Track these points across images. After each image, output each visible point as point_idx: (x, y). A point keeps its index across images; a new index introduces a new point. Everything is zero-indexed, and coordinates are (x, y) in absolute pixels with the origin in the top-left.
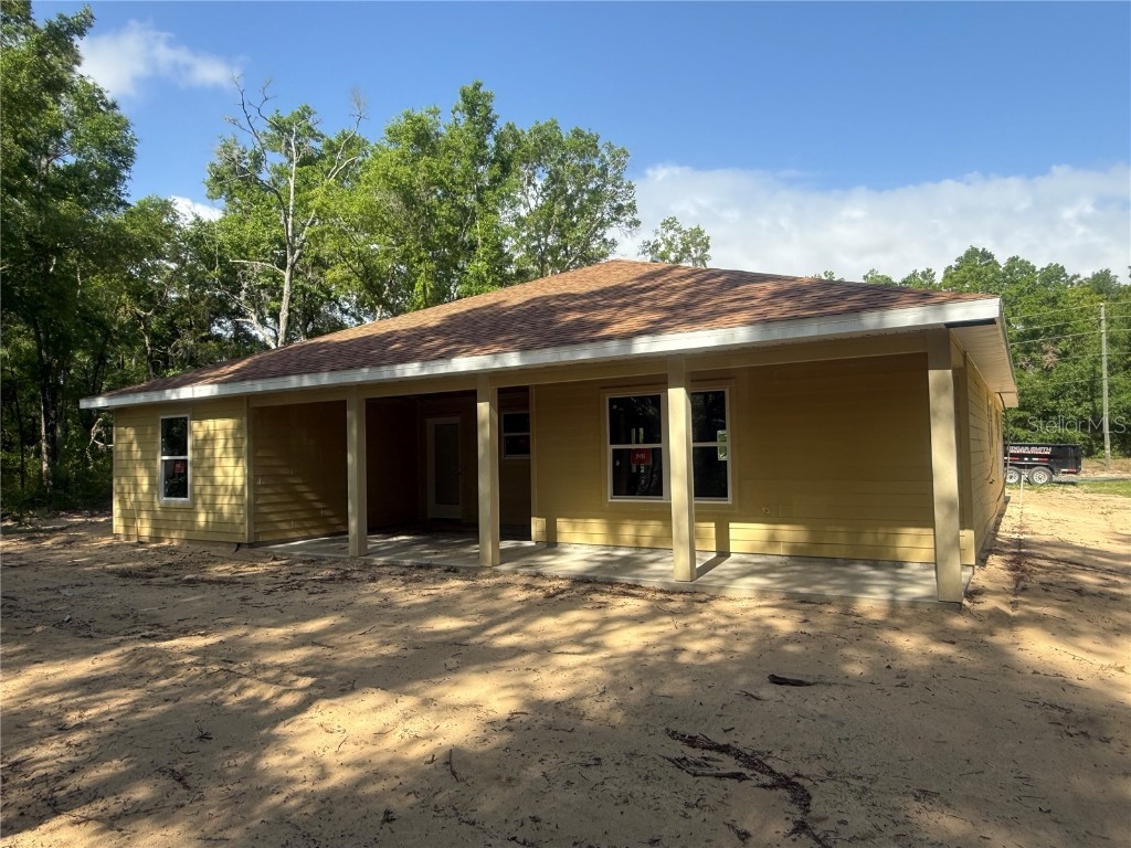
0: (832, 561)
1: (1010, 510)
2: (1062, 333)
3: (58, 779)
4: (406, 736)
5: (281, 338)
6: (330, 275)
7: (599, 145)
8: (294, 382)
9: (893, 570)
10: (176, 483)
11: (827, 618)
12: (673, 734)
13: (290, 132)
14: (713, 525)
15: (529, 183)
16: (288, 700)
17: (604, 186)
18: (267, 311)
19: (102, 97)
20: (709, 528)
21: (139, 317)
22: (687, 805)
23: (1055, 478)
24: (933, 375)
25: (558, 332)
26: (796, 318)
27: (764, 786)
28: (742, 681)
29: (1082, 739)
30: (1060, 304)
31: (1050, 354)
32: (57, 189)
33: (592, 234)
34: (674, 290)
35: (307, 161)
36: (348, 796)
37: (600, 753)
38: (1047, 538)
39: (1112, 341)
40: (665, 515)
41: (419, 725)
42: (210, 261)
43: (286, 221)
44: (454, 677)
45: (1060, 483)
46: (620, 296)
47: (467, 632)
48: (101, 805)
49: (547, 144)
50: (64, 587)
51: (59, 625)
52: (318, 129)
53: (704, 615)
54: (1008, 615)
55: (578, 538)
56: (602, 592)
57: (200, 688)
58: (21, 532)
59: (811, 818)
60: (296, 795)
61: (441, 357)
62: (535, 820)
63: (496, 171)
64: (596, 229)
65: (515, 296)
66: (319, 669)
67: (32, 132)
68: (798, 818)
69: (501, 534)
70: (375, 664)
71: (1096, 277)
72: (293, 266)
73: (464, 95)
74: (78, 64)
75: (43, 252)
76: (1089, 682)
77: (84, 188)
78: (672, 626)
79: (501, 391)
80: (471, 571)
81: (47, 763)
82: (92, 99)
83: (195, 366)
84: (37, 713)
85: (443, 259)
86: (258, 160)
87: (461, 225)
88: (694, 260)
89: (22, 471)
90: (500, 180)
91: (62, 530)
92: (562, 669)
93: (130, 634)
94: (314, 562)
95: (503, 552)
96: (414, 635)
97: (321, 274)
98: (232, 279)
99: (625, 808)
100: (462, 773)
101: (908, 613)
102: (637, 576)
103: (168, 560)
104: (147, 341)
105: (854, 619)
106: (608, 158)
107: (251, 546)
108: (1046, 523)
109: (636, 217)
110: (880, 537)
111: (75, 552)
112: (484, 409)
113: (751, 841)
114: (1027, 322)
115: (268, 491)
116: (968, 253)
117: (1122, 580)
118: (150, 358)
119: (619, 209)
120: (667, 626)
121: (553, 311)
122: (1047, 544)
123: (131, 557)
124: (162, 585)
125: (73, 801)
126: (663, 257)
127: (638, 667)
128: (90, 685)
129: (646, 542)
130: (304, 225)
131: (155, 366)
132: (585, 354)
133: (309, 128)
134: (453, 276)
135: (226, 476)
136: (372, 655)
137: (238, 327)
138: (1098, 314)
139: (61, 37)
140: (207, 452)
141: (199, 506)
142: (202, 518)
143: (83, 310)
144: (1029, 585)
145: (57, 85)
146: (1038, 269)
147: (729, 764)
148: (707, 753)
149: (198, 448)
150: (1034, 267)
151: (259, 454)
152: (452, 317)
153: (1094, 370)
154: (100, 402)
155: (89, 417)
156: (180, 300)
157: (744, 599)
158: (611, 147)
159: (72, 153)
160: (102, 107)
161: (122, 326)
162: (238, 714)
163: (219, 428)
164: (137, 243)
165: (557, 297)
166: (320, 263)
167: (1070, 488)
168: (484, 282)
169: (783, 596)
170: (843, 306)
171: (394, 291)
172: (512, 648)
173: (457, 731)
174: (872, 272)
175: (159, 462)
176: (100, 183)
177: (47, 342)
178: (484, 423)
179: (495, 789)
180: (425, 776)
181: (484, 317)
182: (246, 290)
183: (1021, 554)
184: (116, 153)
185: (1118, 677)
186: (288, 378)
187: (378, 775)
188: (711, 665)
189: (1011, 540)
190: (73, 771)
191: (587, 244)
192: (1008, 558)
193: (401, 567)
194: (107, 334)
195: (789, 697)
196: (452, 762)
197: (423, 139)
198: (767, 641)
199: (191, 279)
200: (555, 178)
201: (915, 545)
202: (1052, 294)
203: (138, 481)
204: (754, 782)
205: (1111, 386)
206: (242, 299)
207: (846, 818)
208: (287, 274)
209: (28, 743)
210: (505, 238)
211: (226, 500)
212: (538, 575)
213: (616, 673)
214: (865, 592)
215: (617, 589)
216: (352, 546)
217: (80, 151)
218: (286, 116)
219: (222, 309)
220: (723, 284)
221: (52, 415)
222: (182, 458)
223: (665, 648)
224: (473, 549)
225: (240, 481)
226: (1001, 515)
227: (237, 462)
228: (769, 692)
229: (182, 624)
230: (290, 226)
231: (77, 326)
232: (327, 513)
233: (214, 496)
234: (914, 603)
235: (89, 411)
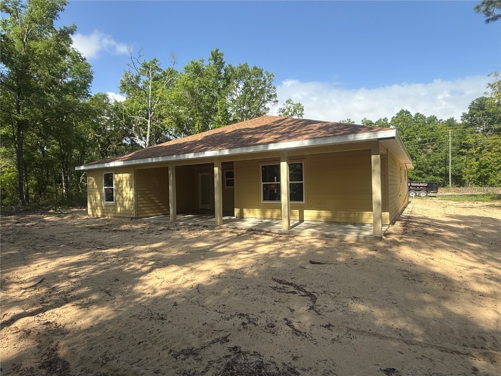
0: (340, 223)
1: (409, 206)
2: (435, 141)
3: (68, 292)
4: (184, 279)
5: (147, 144)
6: (164, 121)
7: (263, 72)
8: (150, 160)
9: (360, 226)
10: (109, 197)
11: (334, 243)
12: (274, 280)
13: (149, 68)
14: (298, 211)
15: (237, 87)
16: (145, 269)
17: (265, 88)
18: (142, 135)
19: (80, 56)
20: (297, 212)
21: (96, 137)
22: (275, 301)
23: (428, 195)
24: (373, 157)
25: (243, 142)
26: (326, 137)
27: (302, 296)
28: (300, 263)
29: (413, 281)
30: (434, 130)
31: (430, 149)
32: (65, 91)
33: (260, 105)
34: (285, 127)
35: (156, 79)
36: (163, 298)
37: (249, 285)
38: (419, 216)
39: (454, 144)
40: (279, 207)
41: (188, 277)
42: (121, 116)
43: (148, 101)
44: (203, 262)
45: (430, 196)
46: (266, 129)
47: (208, 247)
48: (82, 300)
49: (244, 72)
50: (71, 232)
51: (69, 245)
52: (159, 67)
53: (291, 241)
54: (398, 242)
55: (251, 215)
56: (257, 234)
57: (116, 265)
58: (56, 214)
59: (316, 305)
60: (145, 298)
61: (201, 151)
62: (224, 305)
63: (225, 82)
64: (262, 103)
65: (229, 129)
66: (157, 259)
67: (54, 70)
68: (311, 305)
69: (223, 214)
70: (176, 257)
71: (449, 120)
72: (151, 118)
73: (212, 54)
74: (72, 44)
75: (60, 114)
76: (420, 263)
77: (75, 90)
78: (279, 245)
79: (223, 163)
80: (212, 227)
81: (64, 288)
82: (77, 57)
83: (117, 154)
84: (60, 273)
85: (206, 115)
86: (138, 78)
87: (212, 103)
88: (298, 115)
89: (56, 192)
90: (226, 86)
91: (70, 213)
92: (240, 259)
93: (93, 248)
94: (158, 224)
95: (224, 220)
96: (190, 248)
97: (161, 121)
98: (129, 123)
99: (254, 302)
100: (201, 291)
101: (363, 241)
102: (270, 228)
103: (107, 223)
104: (99, 146)
105: (343, 242)
106: (266, 77)
107: (136, 219)
108: (421, 211)
109: (277, 99)
110: (356, 215)
111: (74, 220)
112: (216, 169)
113: (294, 312)
114: (422, 137)
115: (141, 199)
116: (400, 112)
117: (442, 230)
118: (100, 152)
119: (270, 96)
120: (278, 245)
121: (242, 134)
122: (419, 218)
123: (94, 222)
124: (104, 232)
125: (72, 299)
126: (287, 114)
127: (265, 258)
128: (79, 264)
129: (275, 217)
130: (155, 103)
131: (102, 155)
132: (251, 150)
133: (156, 67)
134: (209, 121)
135: (127, 194)
136: (176, 255)
137: (132, 141)
138: (448, 134)
139: (65, 35)
140: (120, 186)
141: (118, 204)
142: (119, 209)
143: (76, 135)
144: (408, 231)
145: (64, 53)
146: (426, 117)
147: (292, 289)
148: (285, 285)
149: (117, 185)
150: (425, 117)
151: (138, 186)
152: (206, 137)
153: (446, 155)
154: (82, 168)
155: (80, 173)
156: (111, 130)
157: (306, 236)
158: (267, 73)
159: (70, 77)
160: (81, 60)
161: (90, 141)
162: (128, 273)
163: (124, 177)
164: (94, 111)
165: (244, 129)
166: (161, 117)
167: (434, 198)
168: (220, 123)
169: (320, 235)
170: (342, 133)
171: (188, 127)
172: (223, 252)
173: (201, 279)
174: (365, 119)
175: (103, 189)
176: (81, 88)
177: (64, 146)
178: (216, 175)
179: (212, 296)
180: (189, 292)
181: (218, 137)
182: (134, 127)
183: (408, 221)
184: (86, 77)
185: (432, 262)
186: (147, 159)
187: (173, 292)
188: (291, 258)
189: (405, 216)
190: (73, 290)
191: (258, 109)
192: (403, 222)
193: (188, 225)
194: (85, 143)
195: (315, 268)
196: (199, 288)
197: (198, 71)
198: (312, 250)
199: (115, 123)
200: (246, 85)
201: (368, 217)
202: (431, 127)
203: (96, 197)
204: (299, 294)
205: (453, 161)
206: (133, 130)
207: (327, 305)
208: (149, 121)
209: (58, 281)
210: (228, 107)
211: (127, 202)
212: (236, 228)
213: (258, 260)
214: (348, 234)
215: (262, 233)
216: (171, 219)
217: (73, 76)
218: (148, 62)
219: (126, 134)
220: (302, 124)
221: (66, 173)
222: (111, 187)
223: (276, 252)
224: (214, 220)
225: (132, 196)
226: (405, 207)
227: (131, 189)
228: (309, 266)
229: (111, 245)
230: (150, 104)
231: (74, 140)
232: (163, 207)
233: (123, 201)
234: (365, 237)
235: (80, 171)
